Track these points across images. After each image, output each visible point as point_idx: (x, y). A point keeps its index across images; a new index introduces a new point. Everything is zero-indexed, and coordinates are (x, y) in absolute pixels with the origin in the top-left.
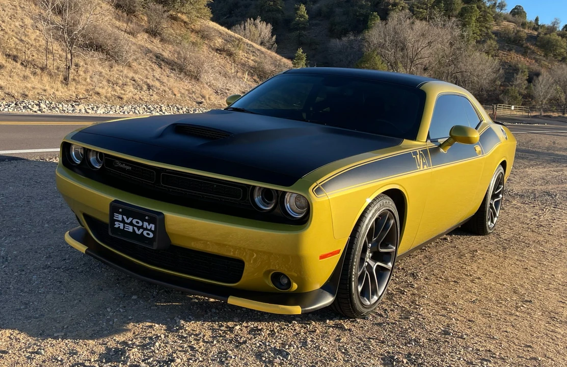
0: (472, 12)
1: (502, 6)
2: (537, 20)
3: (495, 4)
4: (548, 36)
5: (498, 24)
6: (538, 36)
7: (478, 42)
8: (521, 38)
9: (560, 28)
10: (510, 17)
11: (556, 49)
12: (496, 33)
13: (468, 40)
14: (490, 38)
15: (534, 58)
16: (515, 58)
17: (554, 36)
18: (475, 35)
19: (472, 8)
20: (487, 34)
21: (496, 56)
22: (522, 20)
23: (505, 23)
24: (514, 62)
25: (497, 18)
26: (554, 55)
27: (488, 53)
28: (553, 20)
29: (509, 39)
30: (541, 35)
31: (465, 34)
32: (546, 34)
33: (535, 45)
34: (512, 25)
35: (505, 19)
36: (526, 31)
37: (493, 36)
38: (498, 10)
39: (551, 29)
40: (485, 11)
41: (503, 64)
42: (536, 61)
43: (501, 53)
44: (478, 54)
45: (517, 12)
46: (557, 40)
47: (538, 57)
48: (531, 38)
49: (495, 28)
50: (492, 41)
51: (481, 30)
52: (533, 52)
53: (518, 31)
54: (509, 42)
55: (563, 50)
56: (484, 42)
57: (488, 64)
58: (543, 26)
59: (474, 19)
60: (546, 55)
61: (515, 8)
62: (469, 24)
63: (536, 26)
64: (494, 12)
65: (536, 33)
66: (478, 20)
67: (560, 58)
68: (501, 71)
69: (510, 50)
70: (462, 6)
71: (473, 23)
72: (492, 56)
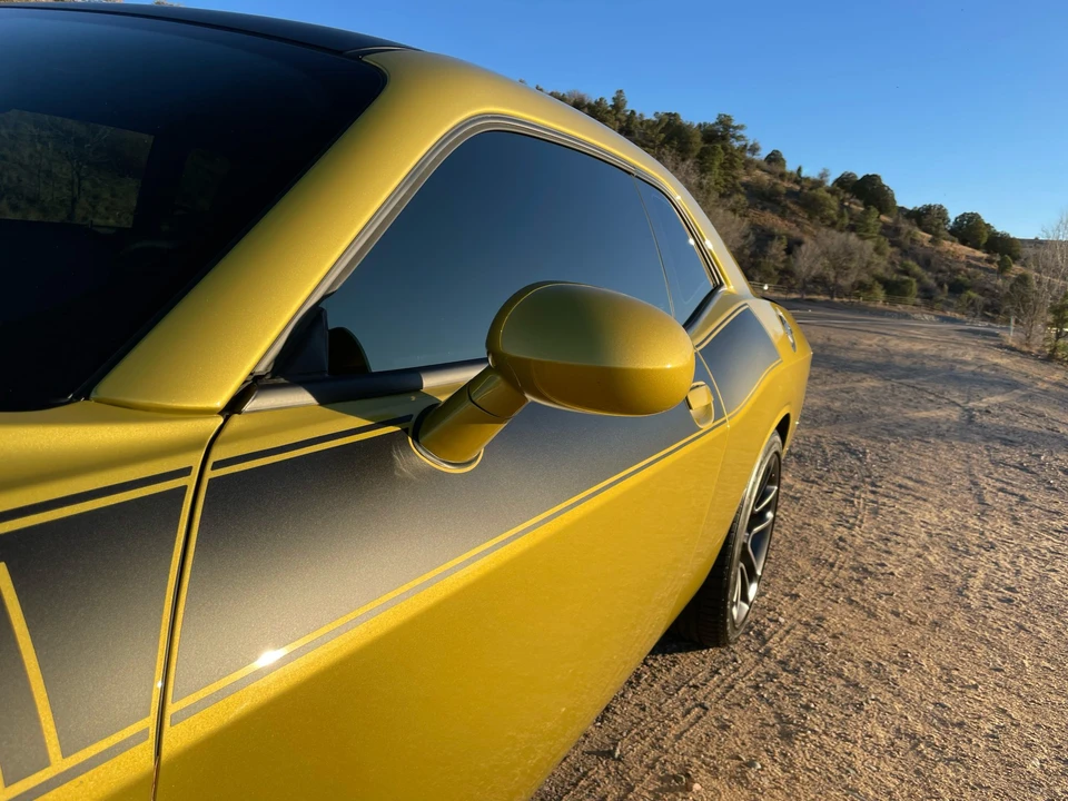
0: (714, 155)
1: (754, 149)
2: (799, 170)
3: (746, 146)
4: (814, 191)
5: (748, 174)
6: (800, 191)
7: (722, 196)
8: (779, 194)
9: (830, 182)
10: (765, 165)
11: (824, 210)
12: (745, 185)
13: (708, 192)
14: (738, 191)
15: (795, 222)
16: (771, 220)
17: (821, 193)
18: (718, 186)
19: (714, 148)
20: (734, 185)
21: (745, 216)
22: (779, 170)
23: (758, 172)
24: (768, 225)
25: (748, 164)
26: (822, 218)
27: (734, 211)
28: (821, 171)
29: (763, 194)
30: (806, 191)
31: (705, 182)
32: (811, 189)
33: (796, 203)
34: (766, 177)
35: (759, 167)
36: (786, 184)
37: (742, 189)
38: (748, 155)
39: (818, 184)
40: (731, 154)
41: (754, 227)
42: (797, 226)
43: (752, 212)
44: (721, 211)
45: (775, 158)
46: (826, 198)
47: (800, 220)
48: (790, 193)
49: (745, 179)
50: (740, 196)
51: (725, 180)
52: (793, 213)
53: (775, 184)
54: (764, 197)
55: (832, 212)
56: (730, 195)
57: (734, 226)
58: (807, 179)
59: (717, 163)
60: (810, 218)
61: (772, 154)
62: (710, 169)
63: (797, 178)
64: (744, 157)
65: (798, 188)
66: (722, 166)
67: (828, 222)
68: (752, 237)
69: (763, 209)
70: (702, 145)
71: (716, 170)
72: (740, 216)
